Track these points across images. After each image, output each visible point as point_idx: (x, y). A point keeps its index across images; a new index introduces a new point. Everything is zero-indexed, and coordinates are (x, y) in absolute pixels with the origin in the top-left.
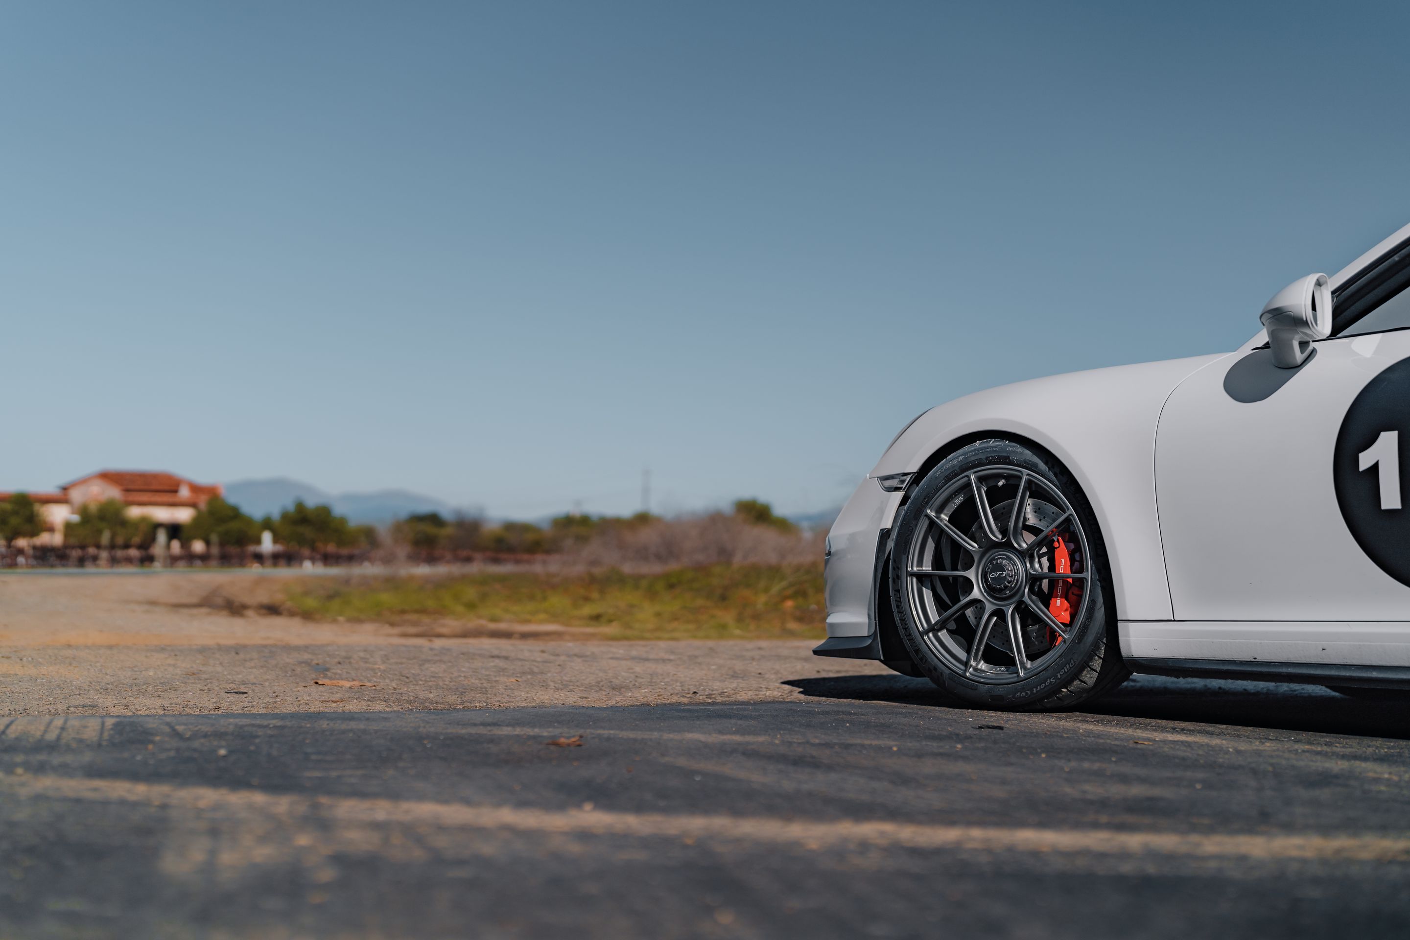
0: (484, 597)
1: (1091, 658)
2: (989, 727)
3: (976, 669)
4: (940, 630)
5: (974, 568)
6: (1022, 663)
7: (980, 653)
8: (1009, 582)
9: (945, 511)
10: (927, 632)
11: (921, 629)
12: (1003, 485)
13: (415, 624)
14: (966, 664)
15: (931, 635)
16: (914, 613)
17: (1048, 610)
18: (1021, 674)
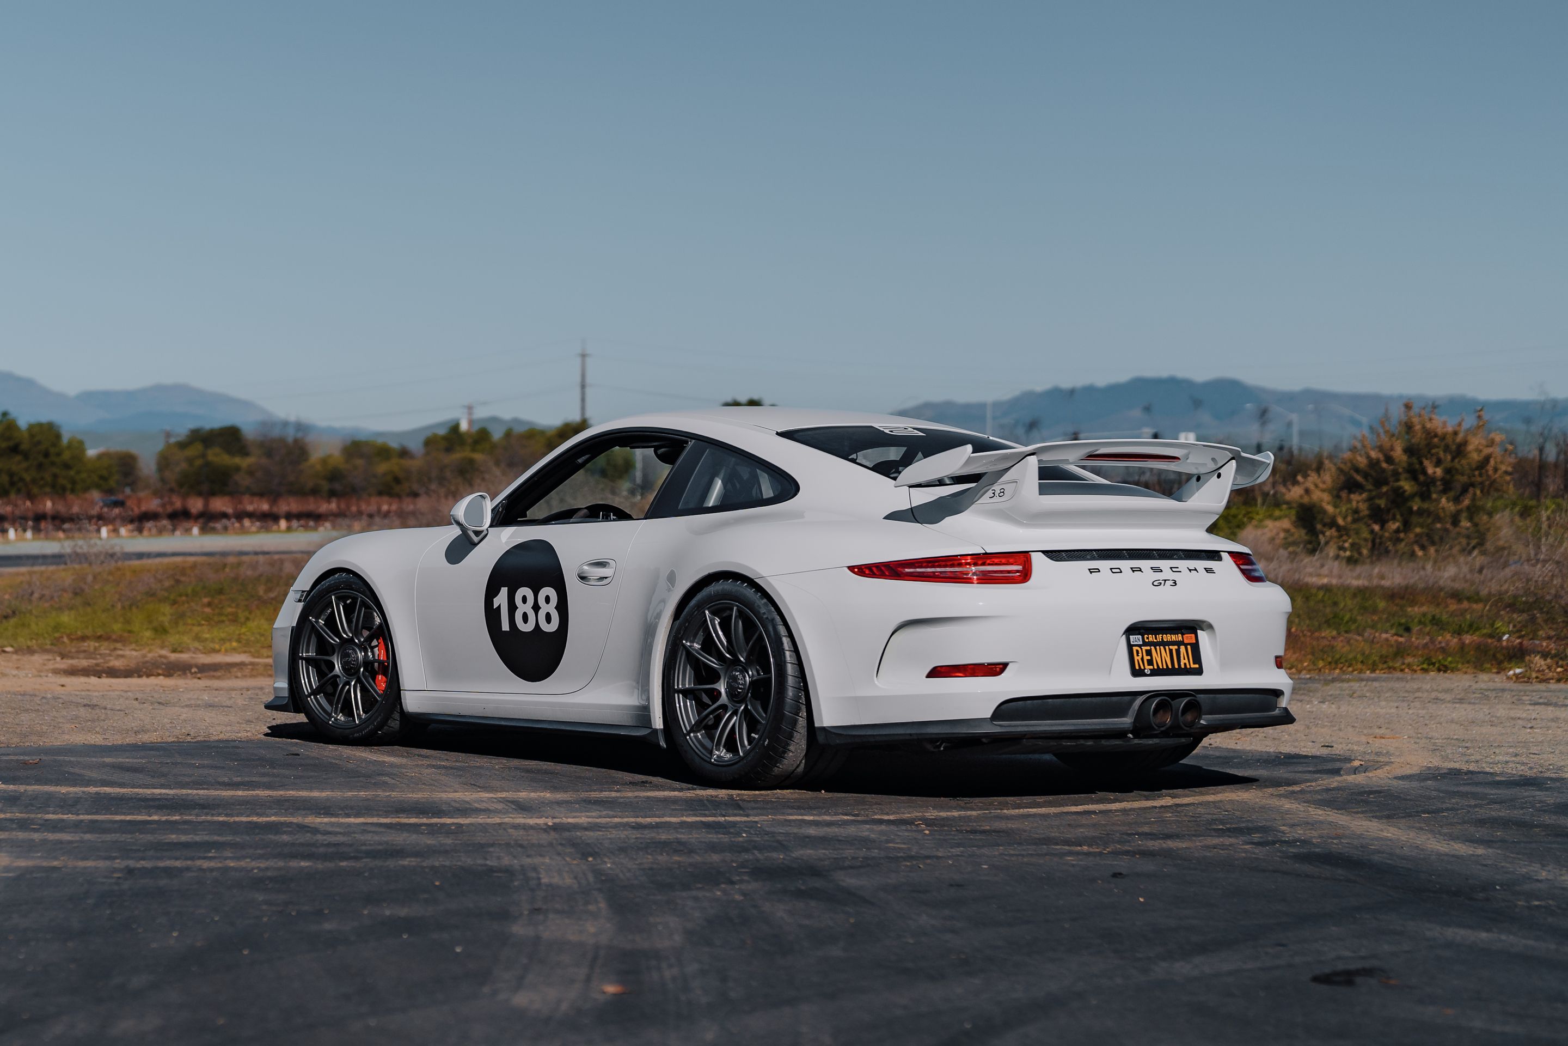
0: (179, 618)
1: (392, 713)
2: (293, 754)
3: (336, 719)
4: (318, 694)
5: (336, 655)
6: (359, 715)
7: (339, 709)
8: (353, 664)
9: (322, 617)
10: (309, 695)
11: (306, 693)
12: (350, 602)
13: (89, 654)
14: (331, 716)
15: (312, 697)
16: (303, 682)
17: (375, 684)
18: (357, 722)
